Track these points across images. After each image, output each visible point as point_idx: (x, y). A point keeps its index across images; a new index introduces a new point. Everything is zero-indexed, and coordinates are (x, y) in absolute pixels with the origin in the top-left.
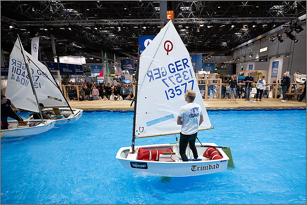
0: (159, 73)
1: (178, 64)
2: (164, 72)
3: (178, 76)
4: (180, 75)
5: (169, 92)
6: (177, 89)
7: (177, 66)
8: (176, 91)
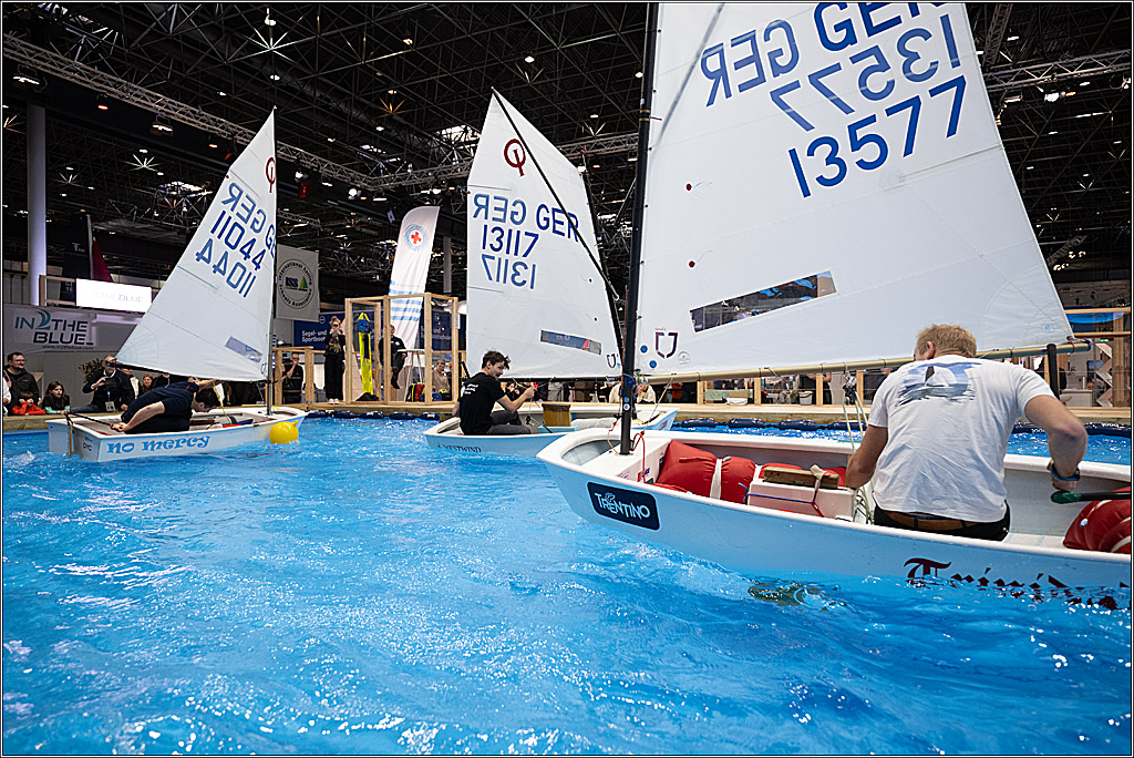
0: (755, 58)
2: (780, 52)
3: (872, 61)
4: (880, 57)
5: (811, 153)
6: (861, 133)
8: (856, 145)
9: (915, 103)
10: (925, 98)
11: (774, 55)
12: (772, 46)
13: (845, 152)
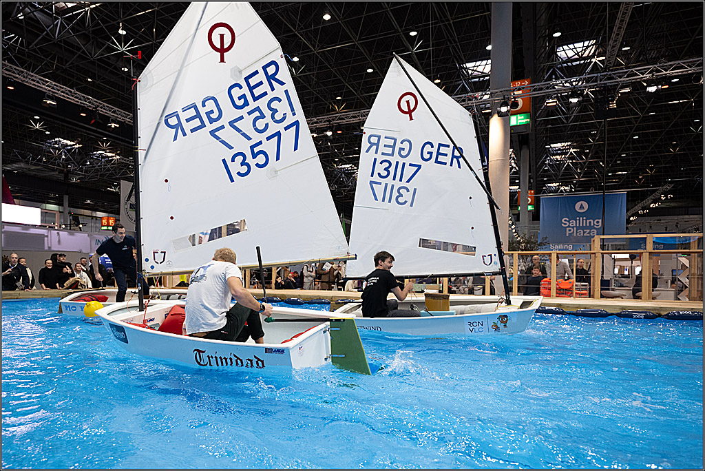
0: (198, 116)
1: (253, 82)
2: (212, 112)
3: (257, 114)
4: (261, 112)
5: (233, 161)
6: (256, 150)
7: (251, 89)
8: (254, 156)
9: (278, 134)
10: (283, 132)
11: (208, 114)
12: (207, 109)
13: (249, 159)
